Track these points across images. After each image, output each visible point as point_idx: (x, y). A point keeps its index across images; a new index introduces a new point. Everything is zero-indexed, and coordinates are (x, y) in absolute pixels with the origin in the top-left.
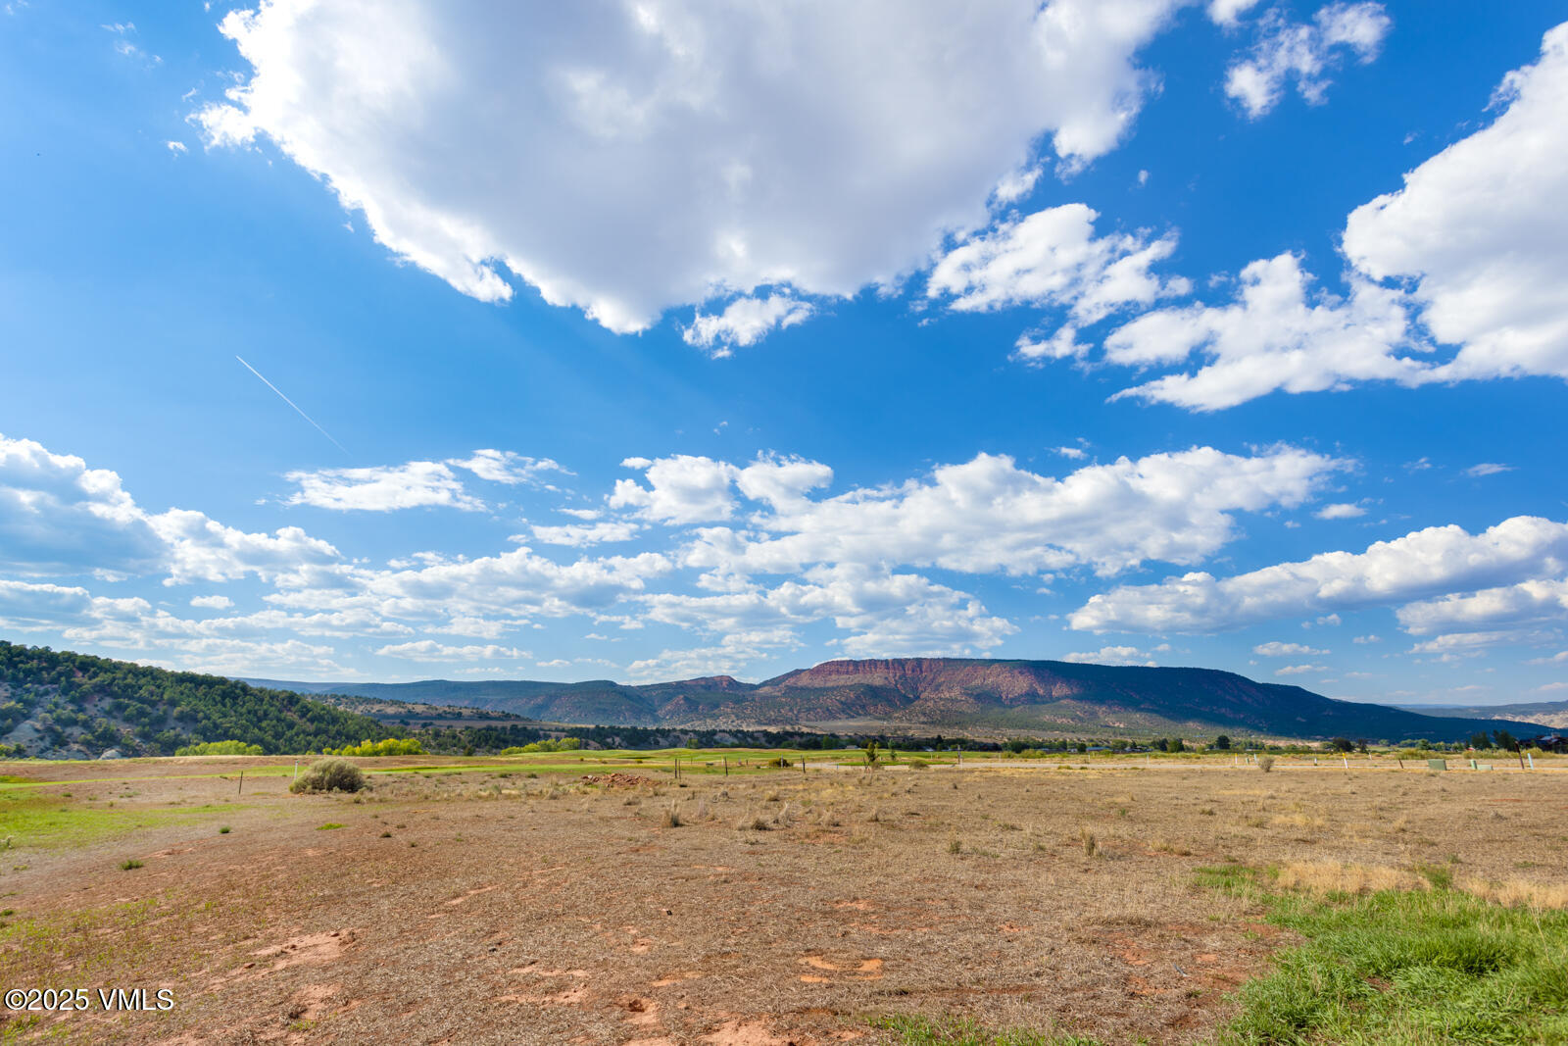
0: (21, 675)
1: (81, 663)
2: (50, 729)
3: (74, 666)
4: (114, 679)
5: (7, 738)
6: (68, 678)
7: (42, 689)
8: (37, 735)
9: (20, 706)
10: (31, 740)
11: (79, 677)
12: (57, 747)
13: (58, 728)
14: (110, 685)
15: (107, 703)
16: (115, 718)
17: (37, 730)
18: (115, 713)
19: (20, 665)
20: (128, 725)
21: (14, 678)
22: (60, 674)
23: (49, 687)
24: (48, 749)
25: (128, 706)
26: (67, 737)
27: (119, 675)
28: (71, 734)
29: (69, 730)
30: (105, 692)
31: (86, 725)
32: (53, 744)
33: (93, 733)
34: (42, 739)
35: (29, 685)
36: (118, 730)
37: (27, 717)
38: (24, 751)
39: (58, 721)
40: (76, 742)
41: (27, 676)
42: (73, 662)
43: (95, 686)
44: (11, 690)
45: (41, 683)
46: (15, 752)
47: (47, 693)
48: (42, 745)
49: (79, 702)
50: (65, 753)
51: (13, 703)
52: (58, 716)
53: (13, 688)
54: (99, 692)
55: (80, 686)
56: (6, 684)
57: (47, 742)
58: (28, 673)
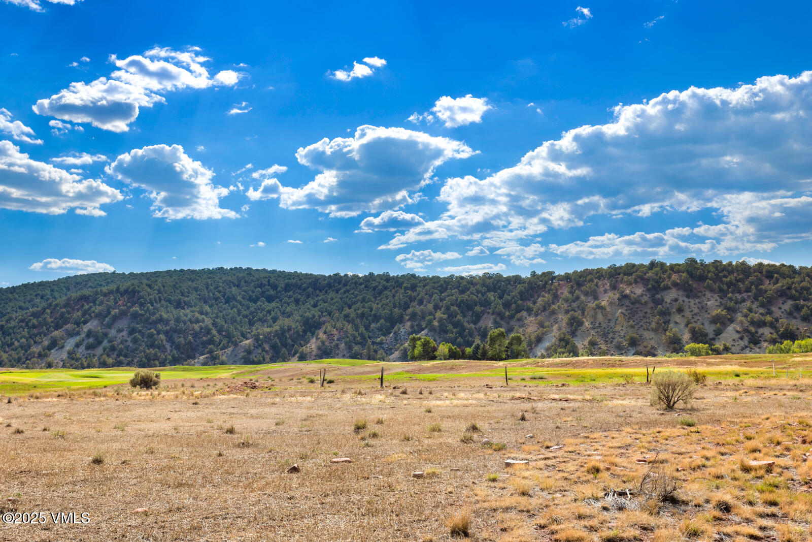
0: (725, 287)
1: (768, 272)
2: (746, 331)
3: (762, 276)
4: (793, 283)
5: (719, 339)
6: (757, 286)
7: (739, 297)
8: (738, 336)
9: (724, 313)
10: (734, 340)
11: (767, 285)
12: (752, 345)
13: (753, 329)
14: (789, 288)
15: (788, 305)
16: (795, 318)
17: (738, 332)
18: (795, 314)
19: (724, 279)
20: (805, 324)
21: (721, 290)
22: (752, 283)
23: (745, 295)
24: (746, 347)
25: (803, 306)
26: (760, 337)
27: (797, 279)
28: (763, 334)
29: (761, 331)
30: (786, 295)
31: (772, 325)
32: (750, 343)
33: (777, 333)
34: (741, 338)
35: (730, 295)
36: (798, 329)
37: (731, 321)
38: (730, 349)
39: (752, 323)
40: (766, 341)
41: (729, 287)
42: (762, 272)
43: (777, 291)
44: (719, 300)
45: (740, 292)
46: (723, 350)
47: (744, 300)
48: (742, 343)
49: (767, 304)
50: (758, 350)
51: (719, 310)
52: (752, 319)
53: (721, 298)
54: (781, 296)
55: (766, 291)
56: (716, 295)
57: (746, 341)
58: (730, 284)
